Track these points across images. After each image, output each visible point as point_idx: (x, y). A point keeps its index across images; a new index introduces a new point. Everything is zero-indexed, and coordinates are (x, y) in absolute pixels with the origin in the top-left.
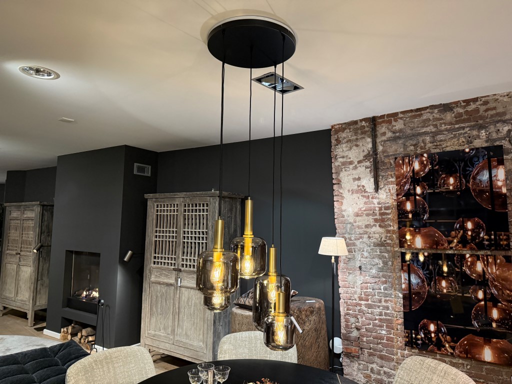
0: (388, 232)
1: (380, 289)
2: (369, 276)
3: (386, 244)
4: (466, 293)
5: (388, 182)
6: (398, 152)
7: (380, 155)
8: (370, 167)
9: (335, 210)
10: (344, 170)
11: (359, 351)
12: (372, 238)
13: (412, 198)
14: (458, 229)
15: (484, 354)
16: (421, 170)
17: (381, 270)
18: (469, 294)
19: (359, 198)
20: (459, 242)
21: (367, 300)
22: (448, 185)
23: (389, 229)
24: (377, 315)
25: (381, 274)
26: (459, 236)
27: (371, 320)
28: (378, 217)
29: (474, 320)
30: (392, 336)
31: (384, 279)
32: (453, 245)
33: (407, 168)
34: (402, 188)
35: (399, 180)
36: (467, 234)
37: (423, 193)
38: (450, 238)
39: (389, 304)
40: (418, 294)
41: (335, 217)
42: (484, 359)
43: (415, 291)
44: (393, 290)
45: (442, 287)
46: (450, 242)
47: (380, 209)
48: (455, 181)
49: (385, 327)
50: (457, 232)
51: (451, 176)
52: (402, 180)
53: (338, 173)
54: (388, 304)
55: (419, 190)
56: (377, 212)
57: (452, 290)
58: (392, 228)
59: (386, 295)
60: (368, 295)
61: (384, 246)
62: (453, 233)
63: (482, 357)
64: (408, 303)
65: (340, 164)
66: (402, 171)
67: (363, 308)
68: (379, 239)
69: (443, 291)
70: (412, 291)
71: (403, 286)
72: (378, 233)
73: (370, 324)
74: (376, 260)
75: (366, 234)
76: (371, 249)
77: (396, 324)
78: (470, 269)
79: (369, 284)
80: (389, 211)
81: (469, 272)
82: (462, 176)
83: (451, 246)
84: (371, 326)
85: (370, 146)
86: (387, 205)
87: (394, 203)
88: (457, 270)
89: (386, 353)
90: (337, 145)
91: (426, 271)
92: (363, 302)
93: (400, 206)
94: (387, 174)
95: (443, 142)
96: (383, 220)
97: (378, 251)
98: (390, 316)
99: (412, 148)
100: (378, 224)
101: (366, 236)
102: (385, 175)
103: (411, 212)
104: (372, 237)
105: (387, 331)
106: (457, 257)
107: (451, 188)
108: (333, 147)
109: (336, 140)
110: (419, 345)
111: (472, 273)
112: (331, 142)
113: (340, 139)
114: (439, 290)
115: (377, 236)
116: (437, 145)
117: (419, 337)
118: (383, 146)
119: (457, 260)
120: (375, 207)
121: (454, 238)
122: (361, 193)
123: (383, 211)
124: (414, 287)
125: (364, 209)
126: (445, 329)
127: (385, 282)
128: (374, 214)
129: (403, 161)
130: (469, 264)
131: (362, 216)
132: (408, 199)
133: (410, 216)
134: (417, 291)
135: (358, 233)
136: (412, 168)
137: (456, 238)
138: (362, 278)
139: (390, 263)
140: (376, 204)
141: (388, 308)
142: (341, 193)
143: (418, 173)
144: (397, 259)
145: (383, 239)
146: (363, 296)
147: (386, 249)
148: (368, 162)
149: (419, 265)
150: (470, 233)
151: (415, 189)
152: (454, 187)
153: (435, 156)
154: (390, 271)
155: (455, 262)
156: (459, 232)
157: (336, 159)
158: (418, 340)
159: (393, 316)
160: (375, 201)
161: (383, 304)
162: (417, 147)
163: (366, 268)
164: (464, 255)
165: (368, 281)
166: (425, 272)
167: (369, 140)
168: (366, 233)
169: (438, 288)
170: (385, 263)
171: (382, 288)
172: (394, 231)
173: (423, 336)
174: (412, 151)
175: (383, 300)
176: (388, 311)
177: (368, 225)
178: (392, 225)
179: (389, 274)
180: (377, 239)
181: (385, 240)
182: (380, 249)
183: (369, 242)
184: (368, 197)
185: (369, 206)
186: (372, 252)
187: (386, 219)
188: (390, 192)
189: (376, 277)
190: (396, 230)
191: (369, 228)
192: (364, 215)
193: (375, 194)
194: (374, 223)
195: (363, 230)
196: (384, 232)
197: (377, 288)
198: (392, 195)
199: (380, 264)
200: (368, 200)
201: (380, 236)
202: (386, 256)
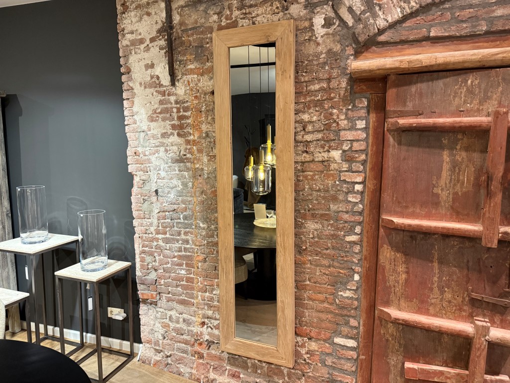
0: (188, 142)
1: (180, 219)
2: (167, 202)
3: (185, 159)
5: (187, 70)
6: (198, 24)
7: (177, 29)
9: (126, 113)
10: (133, 52)
11: (156, 296)
12: (169, 152)
17: (180, 194)
21: (165, 233)
23: (189, 138)
24: (176, 251)
25: (180, 198)
27: (169, 258)
28: (176, 122)
30: (192, 276)
31: (184, 206)
39: (189, 237)
41: (126, 123)
44: (194, 218)
47: (179, 110)
49: (184, 265)
53: (126, 58)
54: (187, 238)
56: (175, 115)
58: (193, 137)
59: (185, 226)
60: (166, 227)
61: (183, 162)
65: (129, 44)
67: (161, 243)
68: (178, 153)
72: (176, 145)
73: (168, 263)
74: (175, 182)
75: (162, 146)
76: (168, 167)
77: (197, 261)
79: (167, 213)
80: (188, 114)
84: (169, 266)
85: (164, 14)
86: (186, 105)
87: (194, 102)
89: (186, 296)
92: (160, 236)
94: (185, 58)
96: (181, 127)
97: (176, 169)
98: (189, 252)
99: (215, 17)
100: (176, 132)
101: (162, 149)
102: (183, 60)
104: (170, 150)
105: (187, 270)
115: (175, 148)
118: (181, 15)
120: (172, 108)
122: (155, 87)
123: (181, 114)
125: (159, 110)
127: (185, 210)
128: (171, 118)
131: (157, 121)
135: (153, 145)
138: (159, 205)
139: (190, 184)
140: (174, 103)
141: (187, 241)
142: (132, 88)
144: (198, 179)
145: (182, 153)
146: (160, 228)
147: (186, 166)
148: (163, 40)
154: (190, 194)
157: (123, 35)
159: (193, 252)
160: (172, 99)
161: (183, 236)
162: (222, 16)
163: (163, 192)
165: (166, 208)
167: (164, 5)
168: (162, 144)
170: (185, 185)
171: (181, 216)
172: (194, 141)
174: (215, 22)
175: (182, 232)
176: (188, 246)
177: (165, 133)
178: (192, 133)
179: (189, 199)
180: (175, 153)
181: (184, 154)
182: (179, 167)
183: (166, 157)
184: (163, 94)
185: (165, 106)
186: (170, 170)
187: (185, 125)
188: (189, 85)
189: (175, 204)
190: (196, 140)
191: (165, 138)
192: (160, 119)
193: (171, 89)
194: (171, 131)
195: (158, 140)
196: (183, 143)
197: (176, 218)
198: (192, 90)
199: (178, 186)
200: (164, 98)
201: (178, 148)
202: (186, 176)
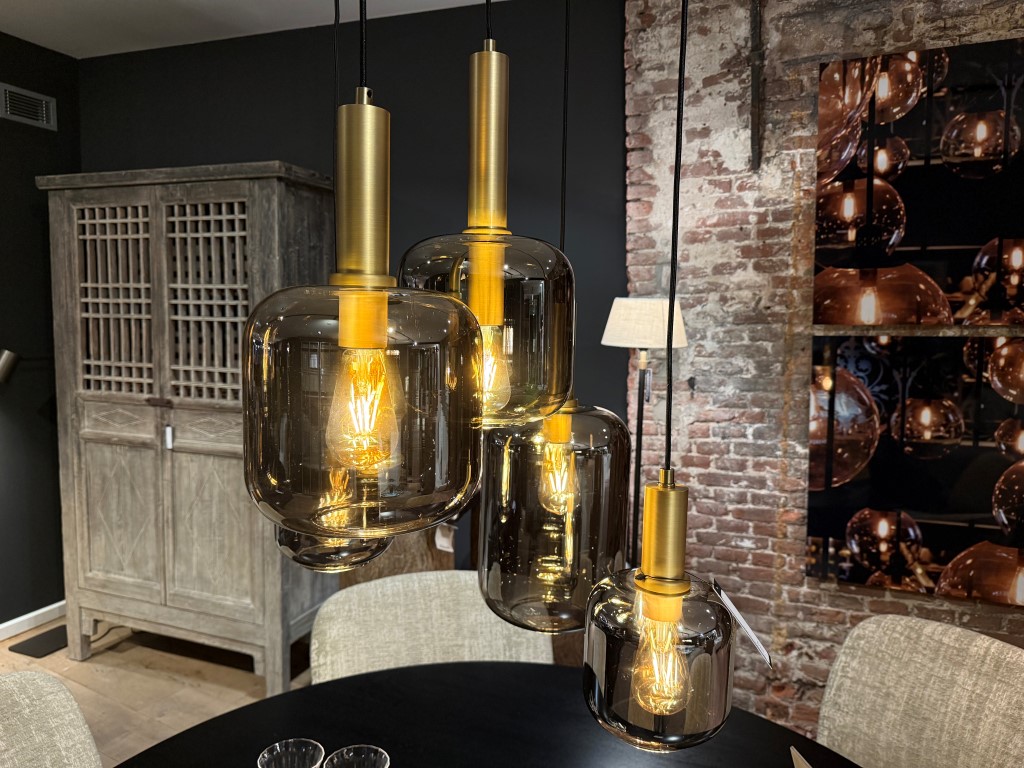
0: (780, 282)
1: (745, 436)
2: (714, 403)
3: (769, 315)
4: (984, 440)
5: (790, 140)
6: (826, 50)
7: (772, 61)
8: (740, 97)
9: (630, 227)
10: (660, 106)
12: (730, 303)
13: (861, 184)
14: (984, 269)
15: (1015, 586)
16: (894, 100)
17: (749, 385)
18: (993, 440)
19: (700, 189)
20: (981, 306)
21: (706, 465)
22: (971, 143)
23: (783, 274)
24: (731, 502)
25: (749, 395)
26: (985, 288)
27: (715, 514)
28: (752, 242)
29: (1000, 507)
30: (769, 552)
31: (757, 410)
32: (966, 313)
33: (853, 95)
34: (835, 155)
35: (827, 130)
36: (1008, 281)
37: (893, 168)
38: (958, 295)
39: (767, 474)
40: (851, 445)
41: (629, 246)
42: (1013, 599)
43: (845, 437)
44: (780, 436)
45: (920, 424)
46: (956, 306)
47: (762, 218)
48: (992, 132)
49: (751, 530)
50: (981, 277)
51: (980, 118)
52: (836, 131)
53: (643, 117)
54: (762, 474)
55: (882, 160)
56: (752, 228)
57: (948, 432)
58: (791, 271)
59: (758, 451)
60: (710, 453)
61: (763, 322)
62: (969, 280)
63: (1009, 594)
64: (822, 470)
65: (651, 89)
66: (840, 106)
67: (694, 484)
68: (753, 304)
69: (921, 435)
70: (837, 437)
71: (813, 426)
72: (748, 287)
73: (711, 524)
74: (739, 361)
75: (715, 290)
76: (725, 332)
77: (783, 522)
78: (1002, 377)
79: (712, 425)
81: (999, 385)
82: (1012, 118)
83: (958, 315)
84: (712, 530)
85: (743, 31)
86: (782, 207)
87: (803, 202)
88: (968, 380)
89: (751, 593)
90: (644, 30)
91: (879, 384)
92: (694, 471)
93: (824, 210)
94: (789, 117)
95: (963, 19)
96: (765, 252)
97: (745, 335)
98: (766, 504)
99: (870, 36)
100: (750, 263)
101: (714, 297)
102: (783, 121)
103: (855, 223)
104: (733, 299)
105: (757, 541)
106: (972, 346)
107: (978, 152)
108: (629, 37)
109: (641, 14)
110: (842, 571)
111: (1007, 385)
112: (624, 21)
113: (654, 12)
114: (912, 432)
115: (746, 294)
116: (945, 28)
117: (847, 552)
118: (783, 32)
119: (969, 355)
120: (747, 214)
121: (970, 293)
122: (708, 174)
123: (767, 225)
124: (845, 428)
125: (714, 220)
126: (918, 532)
127: (760, 418)
128: (742, 234)
129: (845, 73)
130: (1002, 362)
131: (706, 240)
132: (848, 188)
133: (852, 235)
134: (850, 438)
135: (692, 289)
136: (869, 94)
137: (977, 294)
138: (695, 407)
139: (778, 367)
140: (751, 203)
141: (762, 483)
142: (651, 177)
143: (885, 109)
144: (797, 356)
145: (763, 303)
146: (694, 454)
147: (770, 331)
148: (736, 81)
149: (861, 370)
150: (1015, 280)
151: (871, 156)
152: (986, 153)
153: (941, 58)
154: (774, 387)
155: (965, 358)
156: (986, 278)
157: (638, 73)
158: (844, 559)
159: (776, 504)
160: (749, 197)
161: (751, 472)
162: (885, 33)
163: (707, 382)
164: (992, 341)
165: (711, 415)
166: (877, 389)
167: (742, 13)
168: (714, 287)
169: (910, 429)
170: (763, 368)
171: (750, 431)
172: (795, 279)
173: (856, 549)
174: (867, 45)
175: (750, 464)
176: (763, 492)
177: (723, 265)
178: (791, 262)
179: (773, 396)
180: (746, 303)
181: (768, 304)
182: (752, 331)
183: (721, 313)
184: (728, 186)
185: (729, 211)
186: (728, 339)
187: (777, 247)
188: (793, 168)
189: (735, 406)
190: (800, 278)
191: (723, 274)
192: (714, 238)
193: (750, 176)
194: (739, 260)
195: (707, 279)
196: (766, 283)
197: (736, 433)
198: (799, 178)
199: (748, 370)
200: (727, 194)
201: (755, 294)
202: (766, 350)
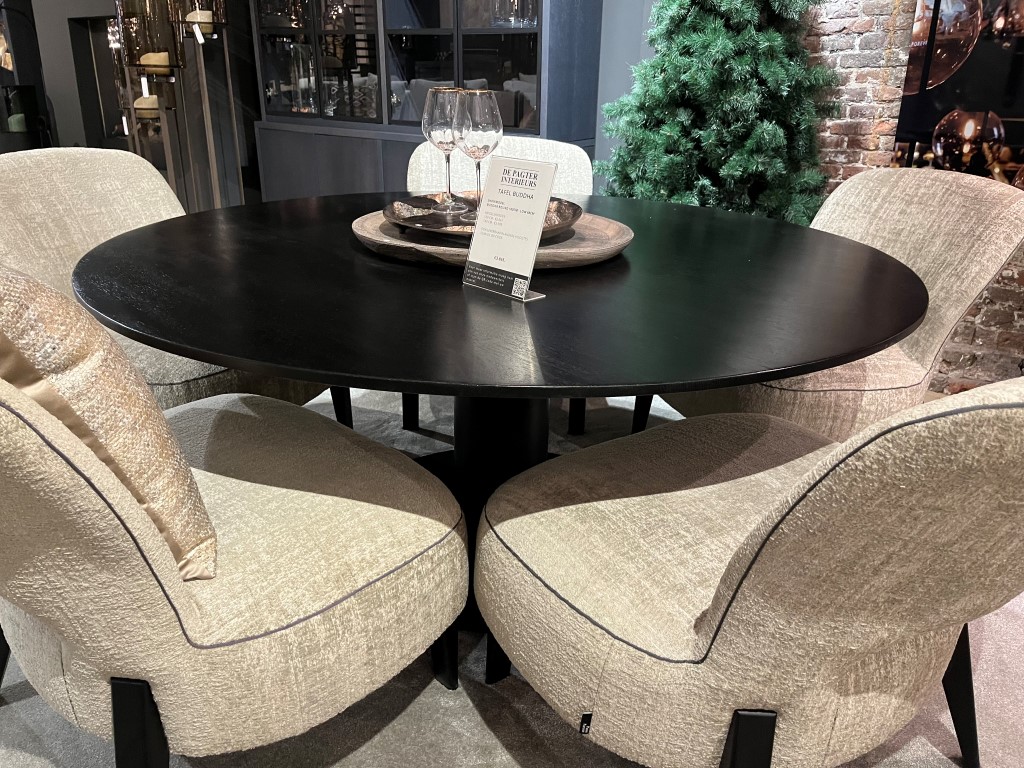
1: (852, 47)
2: (828, 14)
25: (861, 3)
30: (859, 165)
31: (867, 18)
40: (950, 44)
43: (946, 36)
44: (885, 44)
49: (845, 144)
54: (864, 85)
64: (919, 73)
70: (938, 37)
71: (917, 27)
77: (877, 133)
79: (824, 38)
98: (863, 116)
105: (849, 155)
117: (931, 156)
124: (947, 26)
126: (1002, 131)
127: (868, 27)
134: (950, 37)
141: (862, 95)
158: (927, 163)
159: (872, 115)
161: (855, 85)
165: (823, 27)
171: (857, 42)
173: (940, 152)
175: (853, 76)
176: (863, 104)
179: (884, 2)
189: (846, 16)
197: (844, 46)
